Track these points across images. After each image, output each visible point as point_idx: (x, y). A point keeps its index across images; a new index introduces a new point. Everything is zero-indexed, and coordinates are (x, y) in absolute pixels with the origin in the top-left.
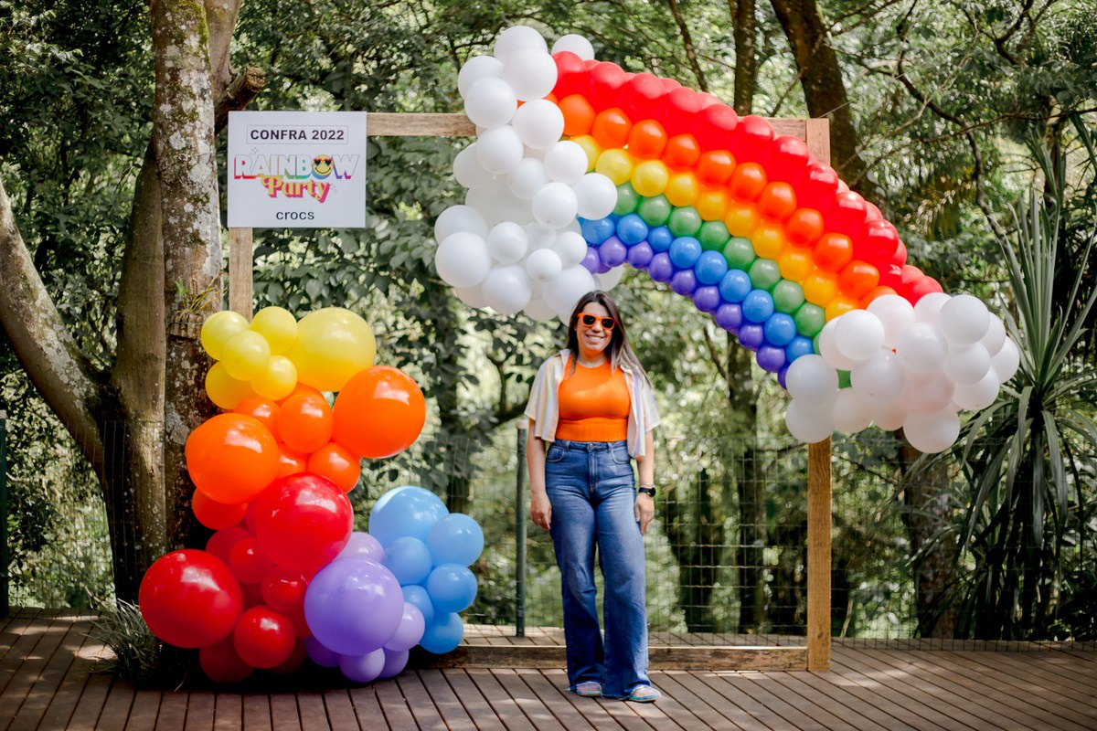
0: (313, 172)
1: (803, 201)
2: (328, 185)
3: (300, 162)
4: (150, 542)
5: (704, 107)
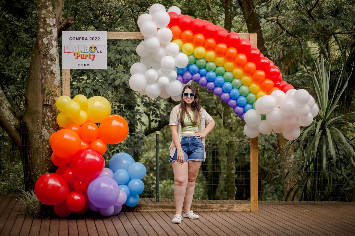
0: (90, 51)
1: (249, 60)
2: (95, 55)
3: (85, 48)
4: (37, 172)
5: (217, 29)
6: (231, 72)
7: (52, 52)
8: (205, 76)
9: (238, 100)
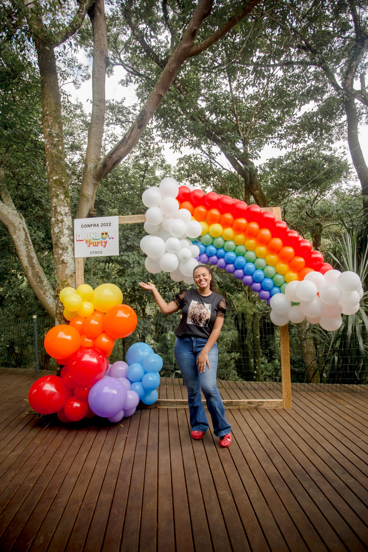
0: (101, 237)
1: (274, 235)
2: (107, 241)
3: (97, 234)
5: (234, 203)
6: (253, 250)
7: (63, 241)
8: (223, 257)
9: (263, 283)
